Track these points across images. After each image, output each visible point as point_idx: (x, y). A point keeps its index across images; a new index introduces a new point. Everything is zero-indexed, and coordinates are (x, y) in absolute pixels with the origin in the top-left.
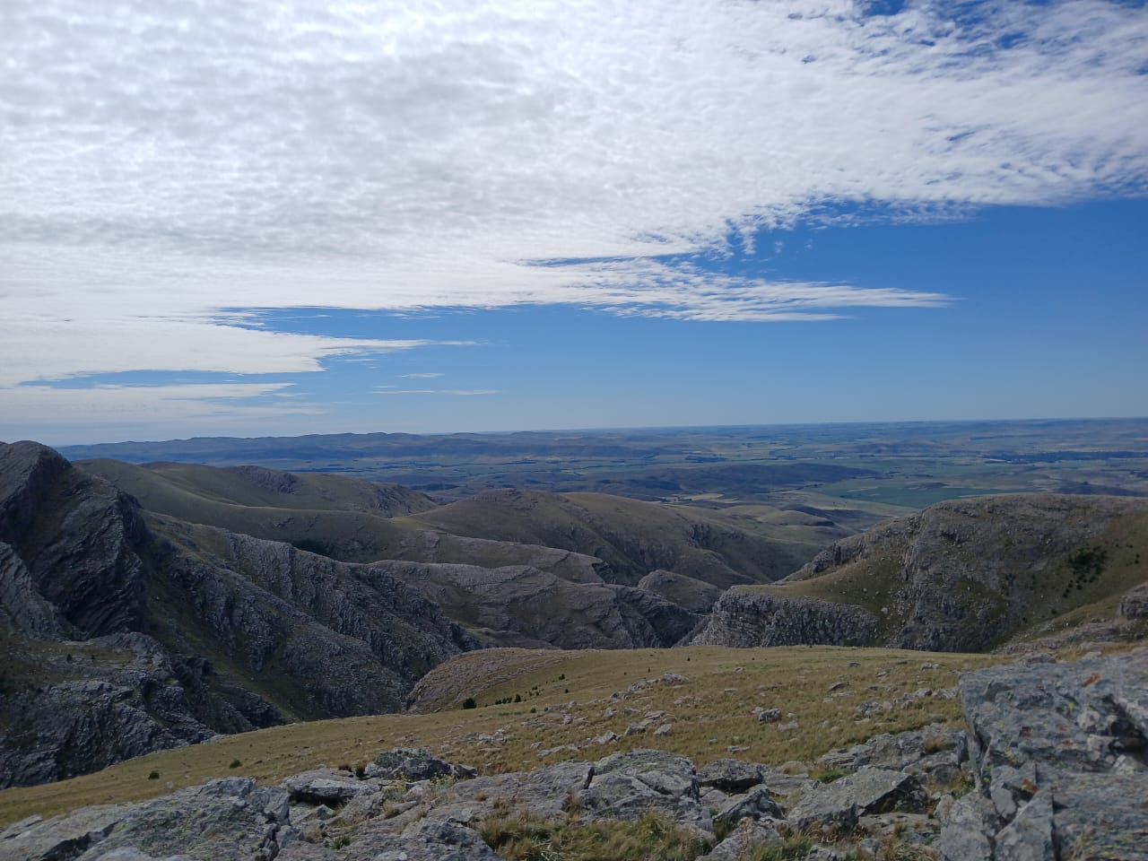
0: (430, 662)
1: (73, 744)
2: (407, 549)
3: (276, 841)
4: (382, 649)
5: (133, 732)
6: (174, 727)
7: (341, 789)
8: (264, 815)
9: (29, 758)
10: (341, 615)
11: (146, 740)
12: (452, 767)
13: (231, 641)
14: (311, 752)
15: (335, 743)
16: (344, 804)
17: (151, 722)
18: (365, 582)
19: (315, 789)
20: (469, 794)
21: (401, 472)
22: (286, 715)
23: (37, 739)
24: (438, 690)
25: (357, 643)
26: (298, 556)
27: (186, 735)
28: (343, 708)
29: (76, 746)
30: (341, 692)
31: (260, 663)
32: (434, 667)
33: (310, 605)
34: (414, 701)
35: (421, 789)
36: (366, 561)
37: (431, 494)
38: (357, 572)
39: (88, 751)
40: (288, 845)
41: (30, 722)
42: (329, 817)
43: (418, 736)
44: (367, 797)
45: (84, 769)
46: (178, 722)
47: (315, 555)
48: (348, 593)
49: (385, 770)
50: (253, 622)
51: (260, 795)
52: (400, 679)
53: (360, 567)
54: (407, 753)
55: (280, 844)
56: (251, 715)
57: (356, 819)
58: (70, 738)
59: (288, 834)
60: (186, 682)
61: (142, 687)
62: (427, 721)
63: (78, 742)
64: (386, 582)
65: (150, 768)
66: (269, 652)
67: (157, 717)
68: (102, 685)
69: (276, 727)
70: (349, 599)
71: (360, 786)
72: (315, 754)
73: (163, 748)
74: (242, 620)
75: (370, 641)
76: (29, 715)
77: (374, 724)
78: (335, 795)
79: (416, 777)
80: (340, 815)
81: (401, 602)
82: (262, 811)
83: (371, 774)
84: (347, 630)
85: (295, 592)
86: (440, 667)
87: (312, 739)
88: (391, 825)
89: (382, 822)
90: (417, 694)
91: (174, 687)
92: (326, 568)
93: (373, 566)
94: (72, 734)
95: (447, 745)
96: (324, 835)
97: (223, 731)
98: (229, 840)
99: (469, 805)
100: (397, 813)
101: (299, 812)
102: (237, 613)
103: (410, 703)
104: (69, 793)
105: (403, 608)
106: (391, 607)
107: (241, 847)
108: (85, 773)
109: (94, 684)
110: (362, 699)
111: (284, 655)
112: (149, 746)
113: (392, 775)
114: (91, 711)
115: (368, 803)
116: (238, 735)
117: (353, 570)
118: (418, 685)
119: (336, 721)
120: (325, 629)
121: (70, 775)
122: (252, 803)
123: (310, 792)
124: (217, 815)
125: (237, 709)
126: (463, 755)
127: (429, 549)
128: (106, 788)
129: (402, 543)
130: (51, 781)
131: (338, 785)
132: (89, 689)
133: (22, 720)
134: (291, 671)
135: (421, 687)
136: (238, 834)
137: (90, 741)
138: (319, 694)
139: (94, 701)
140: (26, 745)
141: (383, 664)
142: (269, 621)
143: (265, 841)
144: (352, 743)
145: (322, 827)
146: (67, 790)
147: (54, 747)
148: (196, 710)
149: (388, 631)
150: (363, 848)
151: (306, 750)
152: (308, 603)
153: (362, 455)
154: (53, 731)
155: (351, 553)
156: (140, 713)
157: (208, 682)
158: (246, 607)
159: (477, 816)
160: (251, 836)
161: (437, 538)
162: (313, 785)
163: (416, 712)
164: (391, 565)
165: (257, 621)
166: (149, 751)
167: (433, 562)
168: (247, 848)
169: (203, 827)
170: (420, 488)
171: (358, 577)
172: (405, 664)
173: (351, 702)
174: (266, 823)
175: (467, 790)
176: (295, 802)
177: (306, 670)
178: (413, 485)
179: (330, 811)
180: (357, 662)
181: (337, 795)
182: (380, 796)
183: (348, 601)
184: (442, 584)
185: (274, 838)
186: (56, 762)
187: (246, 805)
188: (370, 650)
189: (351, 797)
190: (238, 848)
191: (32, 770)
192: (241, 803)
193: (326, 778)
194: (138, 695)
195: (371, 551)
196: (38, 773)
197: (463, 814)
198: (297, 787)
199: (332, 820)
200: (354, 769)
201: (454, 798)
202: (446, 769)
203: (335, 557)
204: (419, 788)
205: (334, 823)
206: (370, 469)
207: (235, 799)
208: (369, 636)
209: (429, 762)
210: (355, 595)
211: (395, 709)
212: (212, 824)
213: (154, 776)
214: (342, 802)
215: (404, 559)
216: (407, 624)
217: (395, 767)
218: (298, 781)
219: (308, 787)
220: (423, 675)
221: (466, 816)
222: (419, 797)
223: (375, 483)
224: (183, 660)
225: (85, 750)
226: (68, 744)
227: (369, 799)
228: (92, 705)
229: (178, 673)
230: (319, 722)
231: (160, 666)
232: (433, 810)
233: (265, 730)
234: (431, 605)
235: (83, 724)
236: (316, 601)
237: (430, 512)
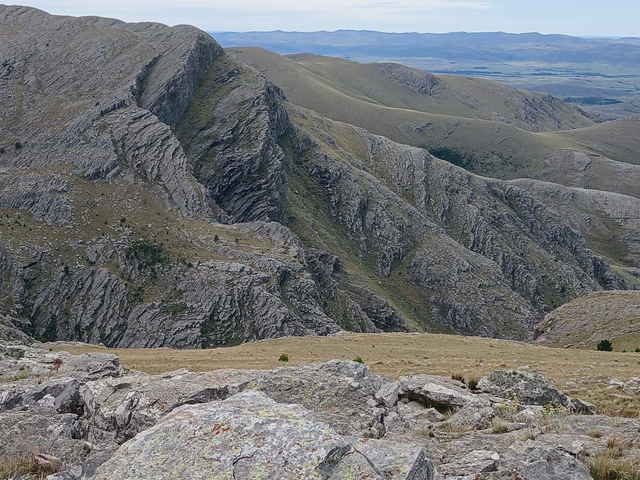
0: (564, 293)
1: (216, 318)
2: (552, 169)
3: (384, 424)
4: (513, 273)
5: (268, 316)
6: (304, 317)
7: (452, 397)
8: (375, 399)
9: (180, 325)
10: (473, 231)
11: (279, 325)
12: (569, 399)
13: (361, 242)
14: (430, 363)
15: (456, 359)
16: (454, 412)
17: (284, 309)
18: (501, 199)
19: (427, 392)
20: (583, 428)
21: (553, 80)
22: (409, 322)
23: (186, 308)
24: (570, 325)
25: (488, 262)
26: (433, 164)
27: (315, 326)
28: (467, 326)
29: (218, 320)
30: (467, 310)
31: (389, 268)
32: (569, 300)
33: (442, 216)
34: (543, 332)
35: (532, 413)
36: (504, 177)
37: (587, 108)
38: (494, 188)
39: (229, 326)
40: (393, 429)
41: (181, 292)
42: (438, 420)
43: (543, 368)
44: (477, 409)
45: (223, 342)
46: (308, 312)
47: (450, 164)
48: (482, 209)
49: (497, 387)
50: (385, 226)
51: (372, 381)
52: (530, 307)
53: (497, 183)
54: (522, 376)
55: (387, 428)
56: (376, 317)
57: (465, 428)
58: (214, 312)
59: (395, 420)
60: (319, 277)
61: (278, 275)
62: (555, 355)
63: (220, 317)
64: (525, 202)
65: (281, 350)
66: (398, 258)
67: (290, 305)
68: (244, 267)
69: (399, 333)
70: (482, 215)
71: (470, 397)
72: (434, 365)
73: (294, 335)
74: (374, 223)
75: (501, 261)
76: (181, 286)
77: (498, 348)
78: (445, 401)
79: (530, 400)
80: (449, 421)
81: (539, 226)
82: (373, 395)
83: (483, 389)
84: (477, 247)
85: (428, 203)
86: (575, 302)
87: (434, 351)
88: (497, 440)
89: (489, 435)
90: (547, 325)
91: (306, 279)
92: (461, 180)
93: (512, 184)
94: (216, 309)
95: (573, 383)
96: (432, 435)
97: (348, 328)
98: (342, 414)
99: (582, 439)
100: (505, 430)
101: (410, 410)
102: (370, 215)
103: (538, 333)
104: (211, 361)
105: (539, 232)
106: (528, 230)
107: (352, 422)
108: (224, 345)
109: (236, 266)
110: (488, 321)
111: (412, 264)
112: (280, 332)
113: (505, 394)
114: (233, 290)
115: (477, 415)
116: (362, 334)
117: (489, 185)
118: (548, 316)
119: (458, 338)
120: (455, 243)
121: (211, 345)
122: (365, 386)
123: (423, 393)
124: (334, 391)
125: (363, 310)
126: (590, 396)
127: (577, 171)
128: (242, 361)
129: (547, 161)
130: (196, 348)
131: (450, 392)
132: (232, 269)
133: (175, 289)
134: (417, 281)
135: (551, 319)
136: (351, 411)
137: (231, 316)
138: (444, 309)
139: (235, 282)
140: (177, 311)
141: (514, 289)
142: (400, 228)
143: (373, 422)
144: (472, 362)
145: (430, 427)
146: (210, 358)
147: (200, 318)
148: (325, 305)
149: (522, 255)
150: (461, 447)
151: (426, 360)
152: (440, 215)
153: (511, 58)
154: (200, 303)
155: (488, 167)
156: (275, 298)
157: (338, 279)
158: (379, 211)
159: (587, 451)
160: (362, 415)
161: (588, 160)
162: (425, 388)
163: (542, 343)
164: (532, 184)
165: (388, 227)
166: (281, 335)
167: (578, 186)
168: (358, 425)
169: (322, 399)
170: (574, 100)
171: (495, 194)
172: (537, 292)
173: (476, 321)
174: (377, 406)
175: (580, 424)
176: (407, 400)
177: (432, 282)
178: (567, 97)
179: (440, 416)
180: (485, 282)
181: (448, 402)
182: (490, 411)
183: (481, 218)
184: (588, 212)
185: (382, 421)
186: (201, 331)
187: (359, 387)
188: (501, 272)
189: (461, 406)
190: (350, 423)
191: (181, 335)
192: (356, 385)
193: (439, 383)
194: (274, 282)
195: (511, 167)
196: (185, 339)
197: (574, 445)
198: (410, 387)
199: (440, 424)
200: (467, 381)
201: (566, 429)
202: (562, 400)
203: (472, 169)
204: (529, 411)
205: (441, 427)
206: (518, 75)
207: (350, 380)
208: (500, 257)
209: (544, 388)
210: (489, 212)
211: (521, 337)
212: (329, 398)
213: (284, 359)
214: (452, 410)
215: (547, 180)
216: (543, 251)
217: (509, 387)
218: (413, 382)
219: (420, 388)
220: (555, 307)
221: (575, 448)
222: (530, 421)
223: (523, 91)
224: (317, 255)
225: (226, 325)
226: (212, 316)
227: (478, 411)
228: (233, 285)
229: (311, 266)
230: (441, 336)
231: (295, 257)
232: (542, 436)
233: (389, 334)
234: (572, 234)
235: (225, 301)
236: (448, 213)
237: (584, 129)
